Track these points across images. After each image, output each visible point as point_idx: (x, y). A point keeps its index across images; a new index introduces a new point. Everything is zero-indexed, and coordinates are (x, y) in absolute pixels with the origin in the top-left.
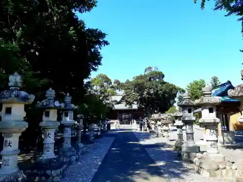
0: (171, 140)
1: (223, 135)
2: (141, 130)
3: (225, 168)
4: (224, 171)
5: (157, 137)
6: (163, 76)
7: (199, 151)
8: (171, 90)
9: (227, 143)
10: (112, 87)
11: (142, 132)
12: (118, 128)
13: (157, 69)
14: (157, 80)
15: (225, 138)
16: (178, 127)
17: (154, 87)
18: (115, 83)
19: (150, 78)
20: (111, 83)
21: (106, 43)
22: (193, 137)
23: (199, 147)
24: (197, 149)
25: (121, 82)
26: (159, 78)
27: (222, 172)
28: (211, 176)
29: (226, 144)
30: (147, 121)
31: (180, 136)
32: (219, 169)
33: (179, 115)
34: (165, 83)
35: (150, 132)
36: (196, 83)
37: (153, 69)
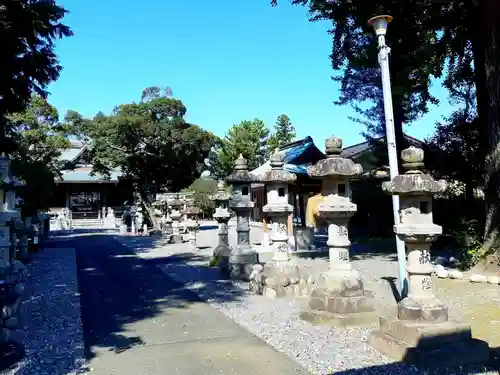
0: (201, 248)
1: (295, 234)
2: (129, 230)
3: (297, 283)
4: (297, 287)
5: (169, 242)
6: (183, 111)
7: (258, 262)
8: (200, 142)
9: (303, 248)
10: (60, 128)
11: (133, 233)
12: (67, 228)
13: (171, 93)
14: (170, 118)
15: (298, 240)
16: (221, 220)
17: (163, 133)
18: (67, 119)
19: (154, 114)
20: (57, 118)
21: (65, 31)
22: (248, 238)
23: (257, 255)
24: (254, 258)
25: (84, 118)
26: (175, 115)
27: (293, 288)
28: (278, 295)
29: (299, 251)
30: (144, 209)
31: (224, 237)
32: (289, 284)
33: (223, 198)
34: (188, 126)
35: (151, 234)
36: (246, 126)
37: (162, 94)
